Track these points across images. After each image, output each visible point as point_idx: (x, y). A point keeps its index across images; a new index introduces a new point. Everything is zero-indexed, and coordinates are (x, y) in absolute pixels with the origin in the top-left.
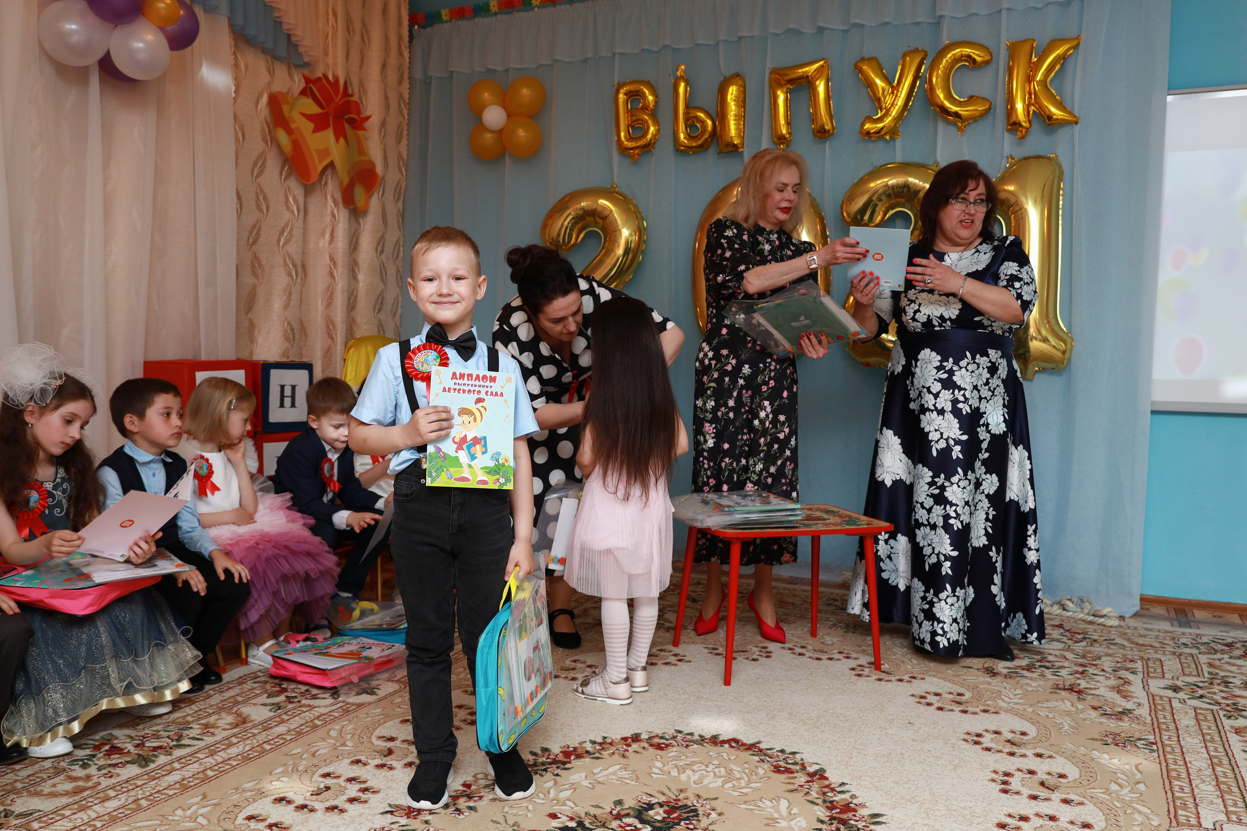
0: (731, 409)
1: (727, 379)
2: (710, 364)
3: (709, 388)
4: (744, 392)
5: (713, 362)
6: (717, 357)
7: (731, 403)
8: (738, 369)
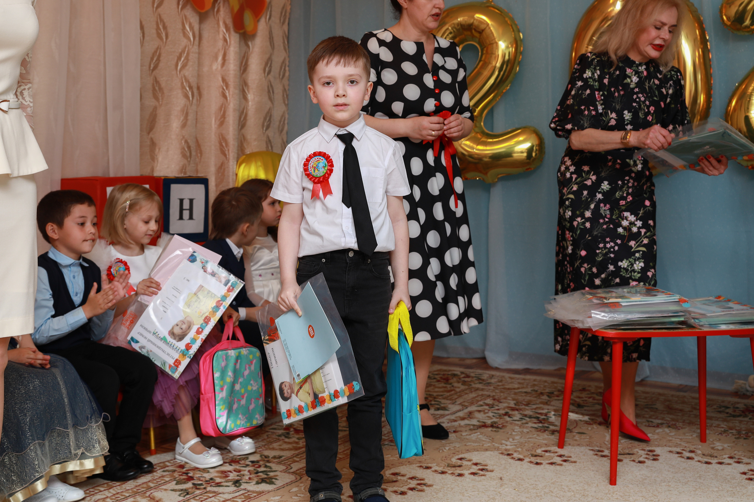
0: (588, 219)
1: (585, 193)
2: (571, 178)
3: (568, 199)
4: (602, 205)
5: (574, 176)
6: (578, 172)
7: (588, 214)
8: (597, 185)
